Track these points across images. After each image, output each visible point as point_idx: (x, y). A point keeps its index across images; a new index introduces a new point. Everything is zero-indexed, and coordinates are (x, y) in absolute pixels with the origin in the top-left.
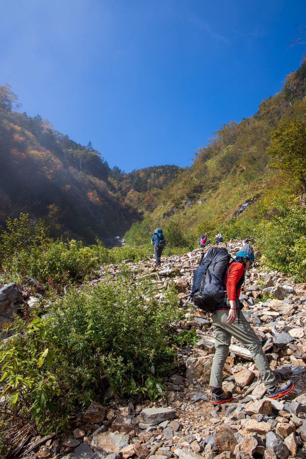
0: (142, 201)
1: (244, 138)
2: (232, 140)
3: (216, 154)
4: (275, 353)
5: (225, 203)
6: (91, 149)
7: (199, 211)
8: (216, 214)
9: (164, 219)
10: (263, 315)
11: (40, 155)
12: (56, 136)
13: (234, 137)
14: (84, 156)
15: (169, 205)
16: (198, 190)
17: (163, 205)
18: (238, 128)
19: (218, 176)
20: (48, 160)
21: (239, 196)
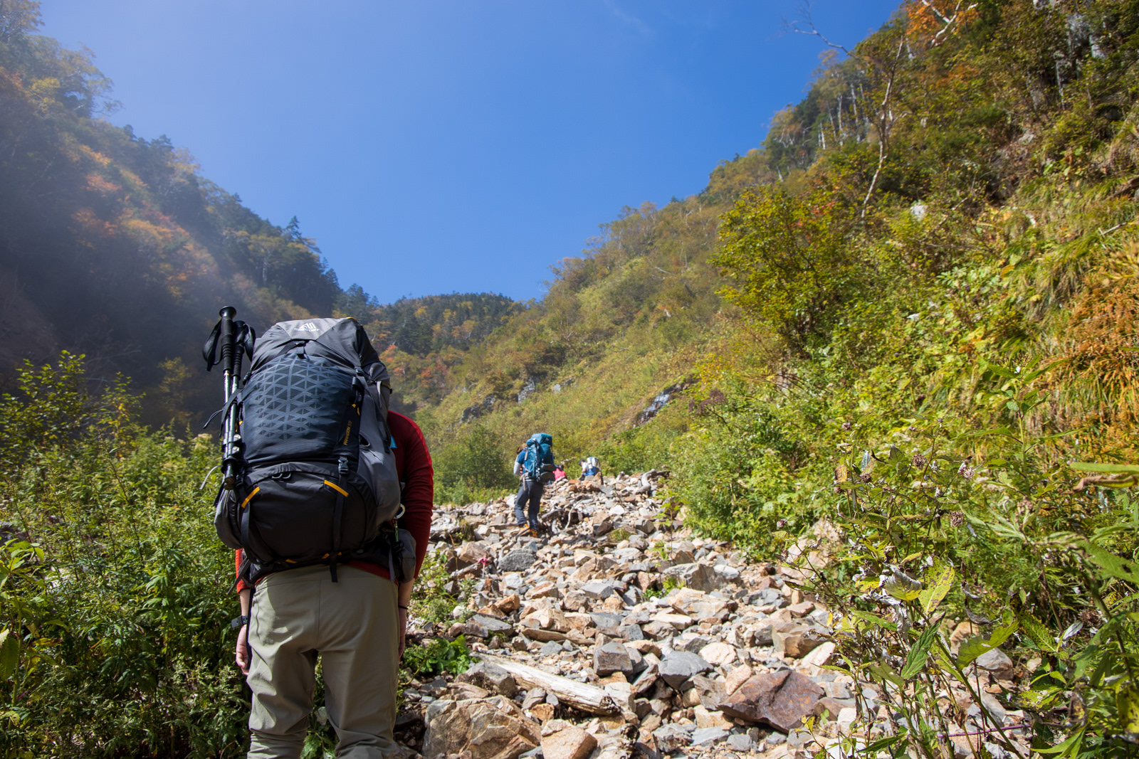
0: (414, 377)
1: (671, 245)
2: (643, 245)
3: (605, 276)
4: (661, 699)
5: (614, 391)
6: (295, 237)
7: (551, 409)
8: (591, 416)
9: (466, 424)
10: (650, 622)
11: (155, 233)
12: (207, 195)
13: (648, 238)
14: (275, 252)
15: (481, 391)
16: (555, 357)
17: (467, 387)
18: (660, 218)
19: (605, 328)
20: (177, 248)
21: (649, 378)
